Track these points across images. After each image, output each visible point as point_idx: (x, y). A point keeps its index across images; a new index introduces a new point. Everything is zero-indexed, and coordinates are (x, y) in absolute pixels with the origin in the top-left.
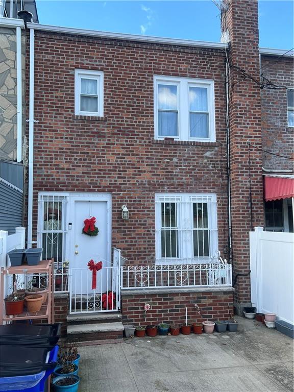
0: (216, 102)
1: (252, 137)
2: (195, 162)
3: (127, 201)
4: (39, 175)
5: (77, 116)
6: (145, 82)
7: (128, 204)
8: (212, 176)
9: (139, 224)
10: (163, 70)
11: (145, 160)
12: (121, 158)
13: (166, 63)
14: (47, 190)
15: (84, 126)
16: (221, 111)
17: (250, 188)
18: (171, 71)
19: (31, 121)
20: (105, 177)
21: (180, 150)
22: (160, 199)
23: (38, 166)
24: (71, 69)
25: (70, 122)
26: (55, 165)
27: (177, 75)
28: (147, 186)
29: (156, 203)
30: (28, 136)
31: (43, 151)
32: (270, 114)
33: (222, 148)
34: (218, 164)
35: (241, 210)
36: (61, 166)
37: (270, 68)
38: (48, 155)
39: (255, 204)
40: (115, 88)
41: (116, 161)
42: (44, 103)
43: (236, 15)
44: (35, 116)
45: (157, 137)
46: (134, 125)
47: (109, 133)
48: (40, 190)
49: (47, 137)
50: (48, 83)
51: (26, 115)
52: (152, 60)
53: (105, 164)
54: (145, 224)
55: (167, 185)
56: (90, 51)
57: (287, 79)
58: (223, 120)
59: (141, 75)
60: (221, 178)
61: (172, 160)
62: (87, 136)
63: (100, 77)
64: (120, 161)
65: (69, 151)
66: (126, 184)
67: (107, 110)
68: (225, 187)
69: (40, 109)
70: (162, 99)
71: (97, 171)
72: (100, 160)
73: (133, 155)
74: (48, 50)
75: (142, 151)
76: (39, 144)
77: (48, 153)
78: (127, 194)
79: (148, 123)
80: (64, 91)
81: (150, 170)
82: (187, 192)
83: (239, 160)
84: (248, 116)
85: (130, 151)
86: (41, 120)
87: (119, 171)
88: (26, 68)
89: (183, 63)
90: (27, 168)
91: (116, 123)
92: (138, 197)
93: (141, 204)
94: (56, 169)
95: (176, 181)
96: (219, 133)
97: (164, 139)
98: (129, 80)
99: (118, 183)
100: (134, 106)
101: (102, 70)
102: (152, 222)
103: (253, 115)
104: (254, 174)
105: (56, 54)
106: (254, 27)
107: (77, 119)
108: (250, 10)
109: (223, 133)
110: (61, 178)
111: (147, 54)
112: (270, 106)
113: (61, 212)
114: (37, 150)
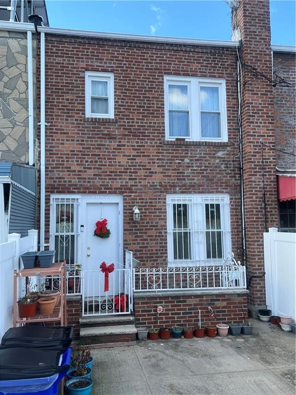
0: (227, 101)
1: (265, 136)
2: (207, 162)
3: (138, 203)
4: (51, 178)
5: (88, 118)
6: (156, 82)
7: (139, 206)
8: (224, 177)
9: (151, 226)
10: (173, 70)
11: (156, 161)
12: (132, 159)
13: (177, 63)
14: (59, 192)
15: (96, 128)
16: (233, 111)
17: (264, 188)
18: (182, 71)
19: (43, 123)
20: (116, 179)
21: (191, 150)
22: (172, 200)
23: (50, 169)
24: (81, 71)
25: (81, 124)
26: (66, 168)
27: (188, 75)
28: (158, 187)
29: (168, 204)
30: (39, 139)
31: (54, 154)
32: (283, 113)
33: (234, 148)
34: (230, 164)
35: (254, 210)
36: (73, 168)
37: (283, 66)
38: (60, 158)
39: (269, 205)
40: (125, 90)
41: (127, 162)
42: (55, 106)
43: (247, 12)
44: (46, 119)
45: (168, 138)
46: (145, 126)
47: (120, 135)
48: (52, 192)
49: (59, 140)
50: (59, 86)
51: (37, 118)
52: (163, 60)
53: (116, 166)
54: (157, 226)
55: (179, 186)
56: (100, 53)
58: (235, 120)
59: (151, 75)
60: (233, 179)
61: (183, 160)
62: (98, 138)
63: (110, 79)
64: (131, 163)
65: (80, 153)
66: (137, 186)
67: (118, 112)
68: (238, 188)
69: (51, 112)
70: (173, 100)
71: (108, 173)
72: (111, 162)
73: (144, 156)
74: (57, 53)
75: (153, 152)
76: (50, 147)
77: (59, 156)
78: (138, 196)
79: (159, 123)
80: (75, 94)
81: (161, 171)
82: (199, 193)
83: (252, 160)
84: (260, 115)
85: (141, 153)
86: (52, 122)
87: (130, 172)
88: (37, 71)
89: (194, 63)
90: (39, 171)
91: (126, 124)
92: (149, 199)
93: (152, 206)
94: (67, 171)
95: (187, 182)
96: (231, 132)
97: (175, 140)
98: (139, 81)
100: (144, 107)
101: (112, 71)
102: (164, 223)
103: (265, 113)
104: (267, 174)
105: (66, 57)
106: (266, 24)
107: (88, 121)
108: (261, 7)
109: (235, 132)
110: (73, 180)
111: (157, 54)
112: (283, 104)
113: (72, 214)
114: (48, 153)
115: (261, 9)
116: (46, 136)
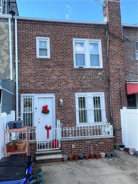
0: (102, 49)
1: (119, 65)
2: (94, 78)
3: (62, 97)
4: (21, 86)
5: (38, 58)
6: (69, 41)
8: (102, 84)
9: (68, 108)
10: (77, 35)
11: (70, 77)
12: (59, 77)
13: (78, 32)
14: (25, 93)
15: (41, 62)
16: (105, 54)
17: (120, 89)
18: (81, 36)
19: (17, 61)
20: (52, 86)
21: (86, 72)
22: (78, 95)
23: (20, 82)
24: (34, 37)
25: (35, 61)
26: (28, 81)
27: (84, 38)
28: (71, 89)
29: (76, 97)
30: (15, 68)
31: (22, 75)
32: (128, 54)
33: (106, 71)
34: (104, 78)
35: (116, 99)
36: (31, 82)
37: (127, 33)
39: (122, 96)
40: (55, 45)
41: (57, 78)
42: (22, 53)
43: (110, 9)
44: (18, 59)
45: (75, 67)
46: (64, 61)
47: (53, 66)
48: (22, 93)
49: (24, 68)
50: (24, 43)
51: (14, 59)
52: (72, 31)
53: (51, 80)
54: (71, 108)
55: (81, 89)
56: (43, 28)
57: (135, 38)
58: (106, 58)
59: (67, 38)
60: (106, 85)
61: (82, 77)
62: (43, 67)
63: (48, 40)
64: (58, 78)
65: (34, 74)
66: (61, 89)
67: (52, 55)
68: (108, 89)
69: (20, 55)
70: (77, 49)
71: (48, 84)
72: (49, 78)
73: (64, 75)
74: (23, 28)
75: (68, 73)
76: (20, 72)
77: (25, 76)
78: (62, 94)
79: (71, 60)
80: (31, 47)
81: (73, 82)
82: (90, 92)
83: (114, 76)
84: (117, 55)
85: (63, 74)
86: (21, 60)
87: (58, 83)
88: (14, 37)
89: (86, 32)
90: (15, 83)
91: (56, 60)
92: (67, 95)
93: (69, 98)
94: (29, 83)
95: (85, 87)
96: (104, 64)
97: (78, 67)
98: (61, 41)
99: (58, 88)
100: (64, 52)
101: (48, 36)
102: (74, 106)
104: (121, 82)
105: (27, 30)
106: (118, 14)
107: (38, 59)
108: (116, 6)
109: (106, 64)
110: (31, 87)
111: (69, 28)
112: (128, 50)
113: (31, 103)
114: (19, 74)
115: (116, 7)
116: (18, 67)
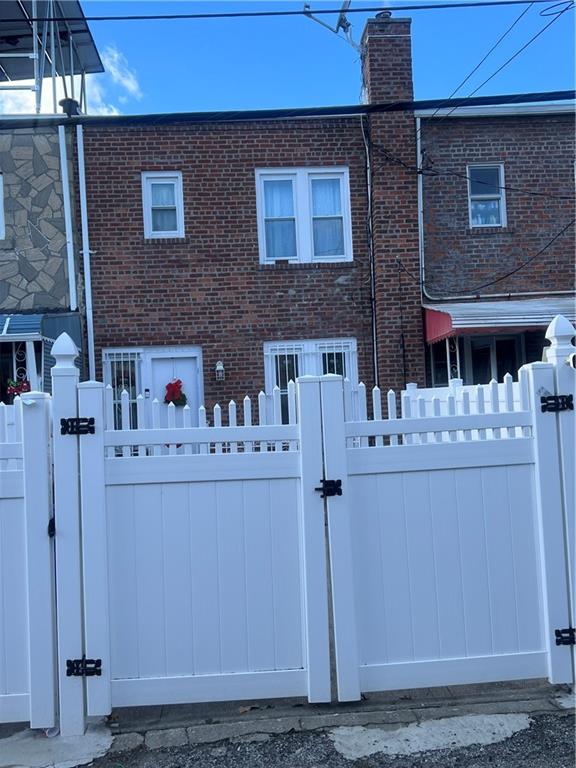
0: (351, 200)
1: (403, 250)
2: (322, 293)
3: (223, 355)
4: (101, 326)
5: (148, 240)
6: (243, 180)
7: (225, 360)
8: (348, 313)
9: (242, 388)
10: (268, 160)
11: (247, 295)
12: (212, 294)
13: (274, 148)
14: (113, 345)
15: (159, 252)
16: (360, 214)
17: (402, 327)
18: (281, 160)
19: (86, 251)
20: (191, 324)
21: (298, 277)
22: (272, 350)
23: (99, 314)
24: (135, 173)
25: (138, 248)
26: (121, 311)
27: (290, 165)
28: (251, 332)
29: (267, 356)
30: (83, 274)
31: (104, 293)
32: (439, 211)
33: (363, 270)
34: (356, 294)
35: (388, 360)
36: (130, 312)
37: (440, 137)
38: (112, 297)
39: (410, 351)
40: (199, 194)
41: (206, 299)
42: (102, 225)
44: (90, 244)
45: (265, 260)
46: (229, 246)
47: (193, 261)
48: (105, 346)
49: (108, 273)
50: (105, 196)
51: (78, 245)
52: (252, 146)
53: (190, 304)
54: (251, 387)
55: (281, 330)
56: (161, 143)
57: (468, 152)
58: (362, 228)
59: (236, 171)
60: (362, 316)
61: (286, 292)
62: (163, 267)
63: (177, 180)
64: (212, 299)
65: (139, 290)
66: (221, 332)
67: (190, 227)
68: (369, 328)
69: (97, 234)
70: (265, 207)
71: (179, 316)
72: (182, 300)
73: (229, 289)
74: (101, 149)
75: (242, 282)
76: (99, 283)
77: (111, 295)
78: (223, 346)
79: (249, 240)
80: (128, 206)
81: (255, 309)
82: (310, 338)
83: (385, 287)
84: (397, 219)
85: (225, 284)
86: (98, 249)
87: (210, 313)
88: (75, 178)
89: (300, 146)
90: (85, 317)
91: (203, 244)
92: (239, 350)
93: (243, 359)
94: (123, 316)
95: (293, 323)
96: (358, 247)
97: (274, 263)
98: (219, 180)
99: (210, 330)
100: (227, 218)
101: (179, 169)
102: (260, 384)
103: (405, 216)
104: (407, 306)
105: (114, 154)
106: (406, 78)
107: (148, 244)
109: (364, 246)
110: (131, 328)
111: (244, 137)
113: (133, 374)
114: (95, 291)
116: (91, 269)
